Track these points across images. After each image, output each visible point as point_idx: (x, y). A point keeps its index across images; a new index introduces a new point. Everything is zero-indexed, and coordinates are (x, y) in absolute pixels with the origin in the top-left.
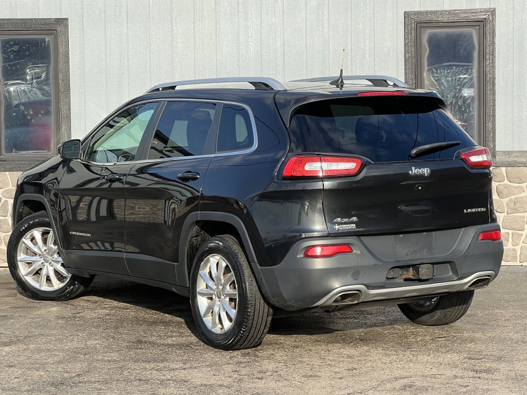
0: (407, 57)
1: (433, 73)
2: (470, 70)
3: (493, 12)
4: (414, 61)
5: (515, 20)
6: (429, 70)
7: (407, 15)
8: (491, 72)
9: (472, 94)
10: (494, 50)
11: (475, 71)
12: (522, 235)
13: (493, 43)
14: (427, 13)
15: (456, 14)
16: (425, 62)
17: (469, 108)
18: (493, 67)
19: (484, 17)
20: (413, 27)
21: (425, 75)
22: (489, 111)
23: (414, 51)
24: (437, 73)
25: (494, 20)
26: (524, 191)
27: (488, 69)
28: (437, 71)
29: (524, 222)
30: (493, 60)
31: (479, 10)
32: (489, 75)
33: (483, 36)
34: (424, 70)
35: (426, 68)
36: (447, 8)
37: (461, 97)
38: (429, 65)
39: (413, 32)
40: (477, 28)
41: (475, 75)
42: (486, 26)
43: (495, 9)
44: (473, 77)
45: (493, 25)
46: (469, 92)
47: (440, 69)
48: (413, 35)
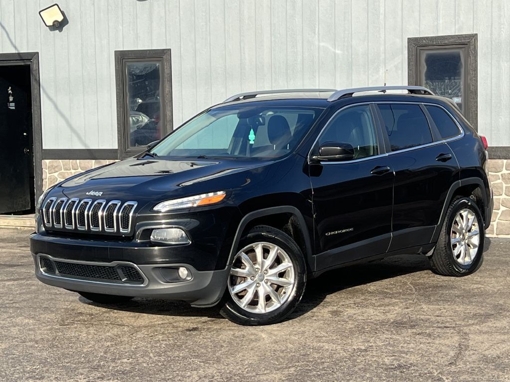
1: (430, 85)
2: (458, 83)
3: (475, 36)
4: (414, 76)
6: (426, 84)
7: (410, 40)
8: (474, 84)
9: (460, 102)
11: (462, 83)
12: (498, 213)
13: (476, 62)
16: (423, 77)
19: (469, 41)
20: (414, 50)
23: (414, 69)
24: (433, 86)
26: (499, 179)
27: (471, 82)
29: (500, 203)
30: (475, 75)
31: (464, 35)
32: (472, 87)
33: (467, 56)
34: (423, 84)
35: (424, 82)
36: (441, 34)
38: (426, 80)
39: (414, 54)
40: (463, 49)
41: (462, 87)
42: (469, 48)
43: (477, 34)
44: (460, 88)
45: (475, 47)
46: (458, 100)
47: (435, 82)
48: (414, 56)
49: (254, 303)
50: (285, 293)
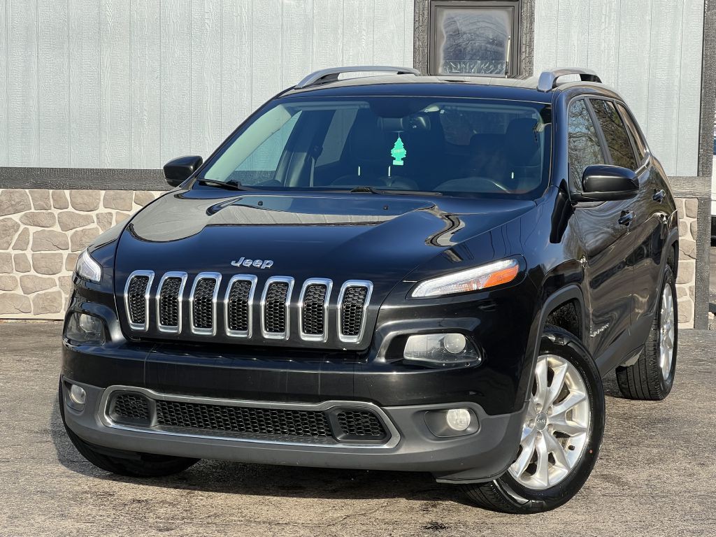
0: (417, 46)
1: (451, 68)
2: (499, 66)
4: (426, 51)
6: (446, 64)
8: (527, 68)
10: (531, 40)
13: (531, 31)
16: (441, 55)
18: (531, 62)
20: (427, 6)
23: (426, 39)
24: (456, 69)
27: (523, 66)
28: (456, 65)
30: (530, 53)
33: (517, 21)
34: (439, 64)
35: (442, 62)
38: (445, 58)
39: (426, 13)
40: (511, 9)
42: (522, 7)
45: (531, 7)
47: (460, 63)
48: (426, 16)
49: (531, 469)
50: (571, 448)
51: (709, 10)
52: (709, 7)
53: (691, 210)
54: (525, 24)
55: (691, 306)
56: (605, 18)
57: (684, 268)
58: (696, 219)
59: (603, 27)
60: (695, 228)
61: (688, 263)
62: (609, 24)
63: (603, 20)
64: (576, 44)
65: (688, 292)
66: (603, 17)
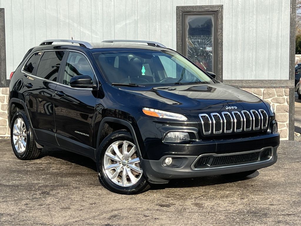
0: (177, 31)
1: (191, 39)
2: (210, 37)
3: (222, 7)
4: (181, 32)
5: (233, 11)
6: (189, 37)
7: (178, 8)
8: (221, 38)
9: (211, 50)
10: (222, 27)
11: (213, 38)
13: (222, 23)
14: (188, 7)
15: (203, 7)
16: (187, 33)
17: (209, 57)
18: (222, 36)
19: (217, 9)
20: (181, 14)
21: (187, 39)
22: (219, 59)
23: (181, 27)
24: (193, 39)
25: (222, 11)
27: (219, 37)
30: (221, 32)
31: (215, 6)
32: (219, 40)
33: (216, 19)
34: (186, 37)
35: (187, 36)
36: (198, 4)
37: (205, 51)
38: (188, 35)
39: (181, 17)
40: (214, 15)
41: (213, 40)
42: (218, 14)
43: (223, 5)
44: (211, 41)
45: (222, 14)
46: (210, 49)
47: (194, 37)
48: (181, 18)
51: (292, 14)
52: (292, 12)
53: (287, 93)
54: (219, 21)
55: (287, 131)
56: (251, 18)
57: (284, 116)
58: (289, 97)
59: (250, 21)
60: (288, 100)
61: (286, 114)
62: (253, 20)
63: (250, 19)
64: (240, 28)
65: (286, 125)
66: (250, 17)
